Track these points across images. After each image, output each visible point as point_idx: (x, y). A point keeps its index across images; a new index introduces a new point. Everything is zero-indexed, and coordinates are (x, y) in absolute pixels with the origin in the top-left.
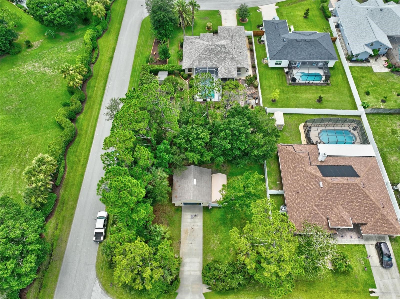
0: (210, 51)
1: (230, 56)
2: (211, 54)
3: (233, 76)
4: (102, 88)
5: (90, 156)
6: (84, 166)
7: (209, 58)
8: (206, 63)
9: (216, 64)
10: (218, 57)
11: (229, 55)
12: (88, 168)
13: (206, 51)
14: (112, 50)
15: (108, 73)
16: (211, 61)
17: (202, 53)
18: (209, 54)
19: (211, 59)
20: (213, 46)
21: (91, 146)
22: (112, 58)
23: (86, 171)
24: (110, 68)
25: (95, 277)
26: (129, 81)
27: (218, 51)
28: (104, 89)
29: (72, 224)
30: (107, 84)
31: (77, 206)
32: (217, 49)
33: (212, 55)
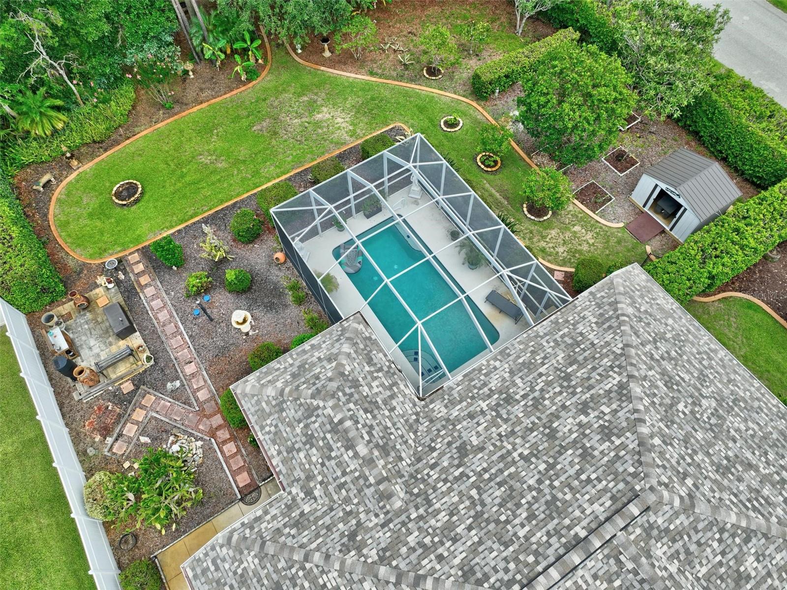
0: (586, 455)
1: (384, 537)
2: (552, 435)
3: (266, 374)
7: (537, 404)
8: (529, 366)
9: (452, 403)
10: (477, 462)
11: (397, 540)
13: (606, 433)
16: (509, 400)
17: (622, 393)
18: (567, 425)
19: (518, 410)
20: (600, 509)
27: (512, 498)
32: (540, 509)
33: (533, 437)
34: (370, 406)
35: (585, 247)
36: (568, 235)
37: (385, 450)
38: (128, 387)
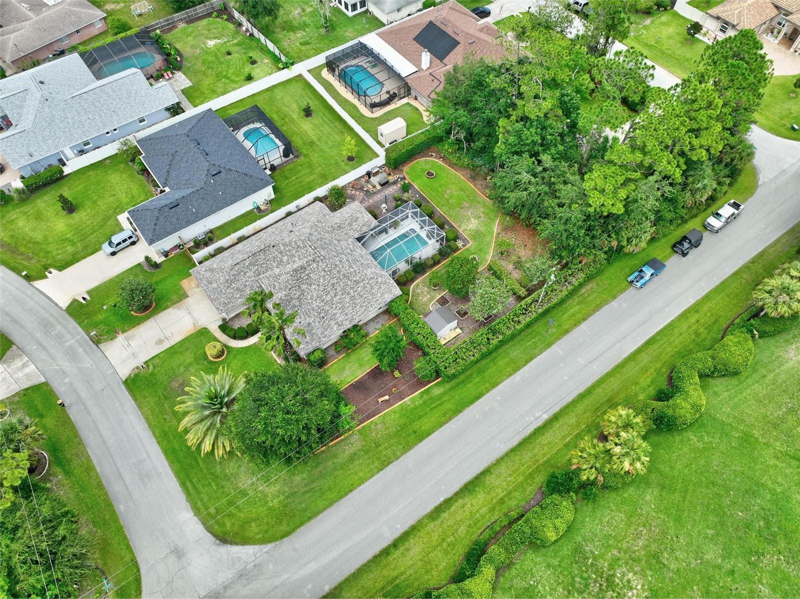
4: (557, 425)
5: (676, 316)
6: (695, 309)
12: (692, 301)
14: (445, 515)
15: (513, 450)
21: (665, 328)
22: (469, 488)
23: (698, 299)
24: (499, 462)
25: (759, 188)
26: (494, 390)
28: (556, 417)
29: (760, 253)
30: (539, 423)
31: (740, 266)
34: (350, 224)
35: (421, 298)
36: (426, 293)
37: (339, 227)
38: (365, 189)
